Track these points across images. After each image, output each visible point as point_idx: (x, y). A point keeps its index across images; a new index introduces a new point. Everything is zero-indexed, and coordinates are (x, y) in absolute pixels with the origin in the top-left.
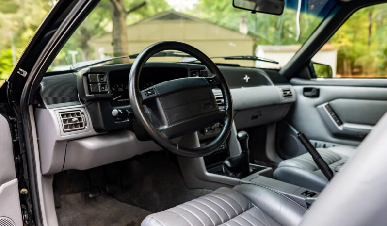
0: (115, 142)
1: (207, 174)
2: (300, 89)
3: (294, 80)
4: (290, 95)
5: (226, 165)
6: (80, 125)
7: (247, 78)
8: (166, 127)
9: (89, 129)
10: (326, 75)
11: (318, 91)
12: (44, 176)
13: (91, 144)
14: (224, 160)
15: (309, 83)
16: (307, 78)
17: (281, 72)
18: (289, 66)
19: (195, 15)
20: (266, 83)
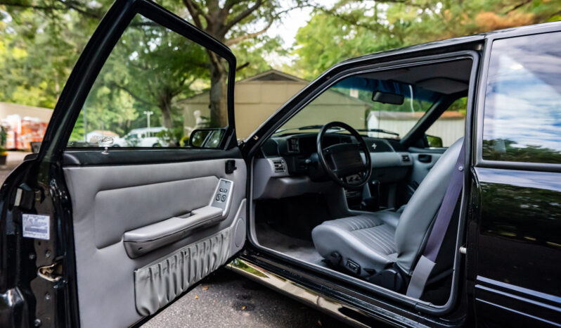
0: (298, 181)
1: (350, 210)
2: (415, 155)
3: (411, 149)
4: (408, 160)
5: (362, 205)
6: (281, 169)
7: (374, 146)
8: (336, 170)
9: (286, 171)
10: (439, 145)
11: (430, 157)
12: (253, 201)
13: (286, 181)
14: (361, 201)
15: (424, 151)
16: (422, 147)
17: (401, 142)
18: (408, 137)
19: (294, 73)
20: (389, 150)
